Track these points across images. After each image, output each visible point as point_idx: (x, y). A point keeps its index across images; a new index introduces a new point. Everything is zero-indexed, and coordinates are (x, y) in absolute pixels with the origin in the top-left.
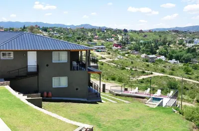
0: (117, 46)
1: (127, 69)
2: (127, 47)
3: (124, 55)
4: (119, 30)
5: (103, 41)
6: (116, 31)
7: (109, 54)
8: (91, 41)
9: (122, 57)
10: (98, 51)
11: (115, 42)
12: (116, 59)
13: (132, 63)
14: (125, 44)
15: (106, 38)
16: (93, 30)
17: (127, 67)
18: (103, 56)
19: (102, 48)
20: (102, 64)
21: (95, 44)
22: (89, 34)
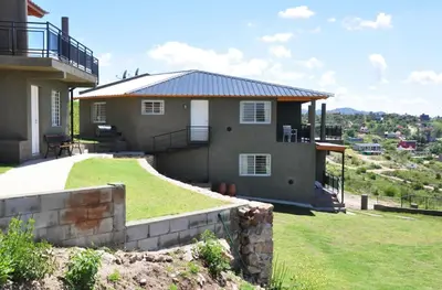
0: (406, 145)
1: (427, 190)
2: (428, 149)
3: (419, 162)
4: (410, 117)
5: (377, 137)
6: (405, 118)
7: (389, 158)
8: (352, 136)
9: (416, 165)
10: (366, 154)
11: (403, 139)
12: (403, 169)
13: (438, 177)
14: (423, 141)
15: (383, 130)
16: (358, 117)
17: (426, 184)
18: (376, 163)
19: (374, 148)
20: (374, 178)
21: (361, 140)
22: (351, 124)
